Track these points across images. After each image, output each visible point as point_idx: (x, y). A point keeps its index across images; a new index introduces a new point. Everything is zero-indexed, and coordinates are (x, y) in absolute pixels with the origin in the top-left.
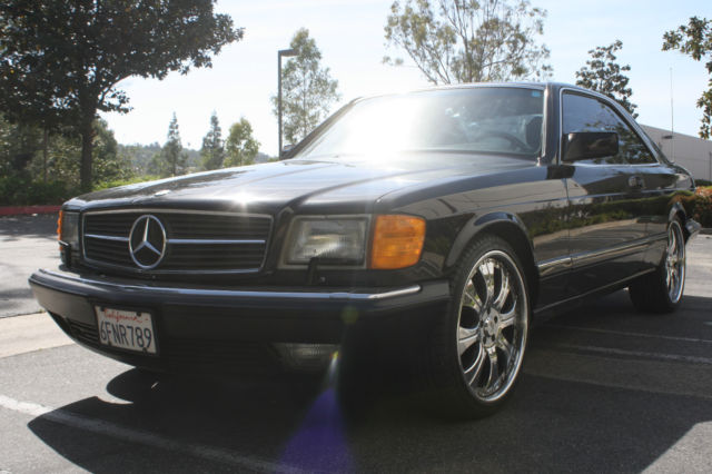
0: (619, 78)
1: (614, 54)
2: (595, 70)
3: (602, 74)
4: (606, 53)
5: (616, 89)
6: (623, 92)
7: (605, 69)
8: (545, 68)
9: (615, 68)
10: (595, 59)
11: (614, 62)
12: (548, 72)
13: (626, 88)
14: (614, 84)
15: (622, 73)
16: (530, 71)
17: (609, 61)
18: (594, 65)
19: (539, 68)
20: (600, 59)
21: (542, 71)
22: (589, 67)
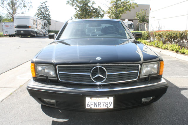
0: (47, 9)
1: (46, 3)
2: (42, 7)
3: (43, 8)
4: (44, 3)
5: (47, 11)
6: (48, 12)
7: (44, 7)
8: (31, 6)
9: (46, 7)
10: (41, 5)
11: (46, 5)
12: (31, 7)
13: (49, 11)
14: (46, 10)
15: (47, 8)
16: (27, 7)
17: (45, 5)
18: (41, 6)
19: (29, 6)
20: (42, 4)
21: (30, 7)
22: (40, 6)
